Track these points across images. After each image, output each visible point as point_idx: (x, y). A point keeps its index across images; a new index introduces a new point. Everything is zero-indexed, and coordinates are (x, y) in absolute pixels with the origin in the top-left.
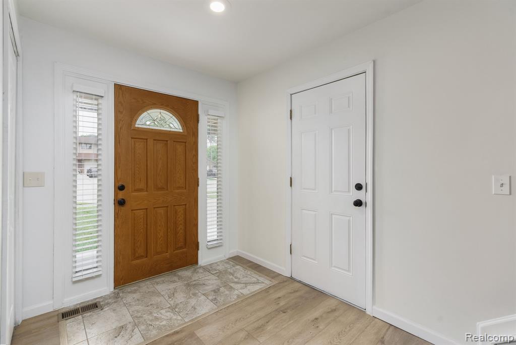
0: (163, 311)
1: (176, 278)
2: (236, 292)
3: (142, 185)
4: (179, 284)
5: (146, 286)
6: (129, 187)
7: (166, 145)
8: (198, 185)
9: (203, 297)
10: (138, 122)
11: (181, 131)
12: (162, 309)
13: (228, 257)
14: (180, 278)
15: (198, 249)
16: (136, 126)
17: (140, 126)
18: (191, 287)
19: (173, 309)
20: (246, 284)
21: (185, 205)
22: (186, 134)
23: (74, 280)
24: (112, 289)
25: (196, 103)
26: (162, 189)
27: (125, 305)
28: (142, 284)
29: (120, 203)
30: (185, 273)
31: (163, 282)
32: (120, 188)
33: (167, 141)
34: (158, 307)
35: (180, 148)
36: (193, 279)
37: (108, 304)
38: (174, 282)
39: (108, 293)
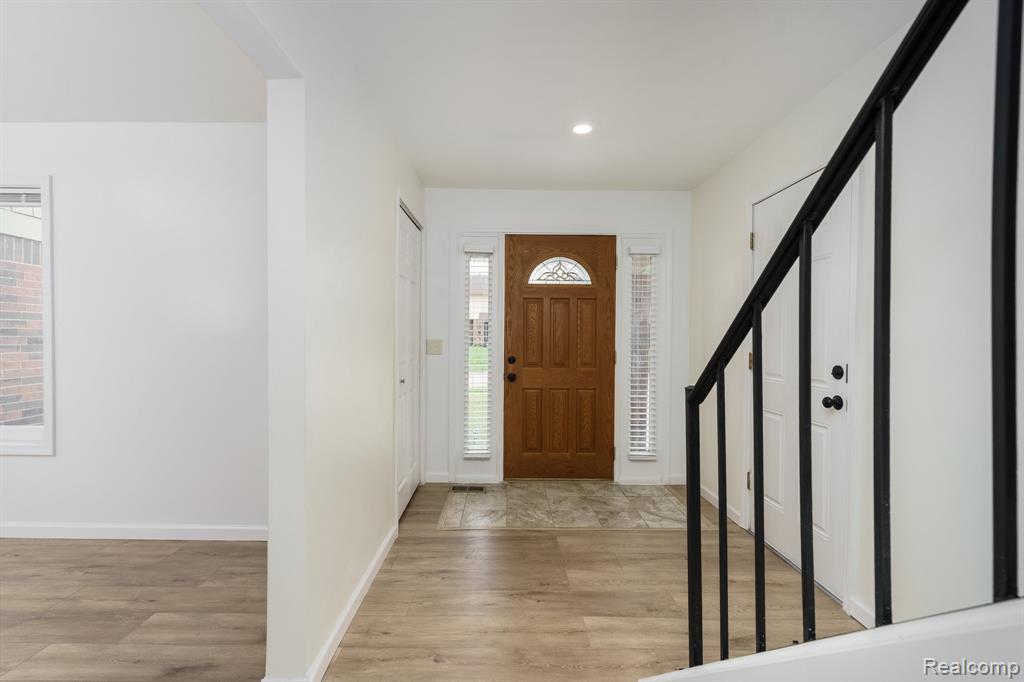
0: (538, 512)
1: (575, 488)
2: (642, 522)
3: (534, 359)
4: (576, 495)
5: (537, 486)
6: (520, 359)
7: (568, 304)
8: (614, 363)
9: (592, 514)
10: (531, 278)
11: (590, 283)
12: (539, 509)
13: (666, 482)
14: (581, 489)
15: (613, 459)
16: (530, 282)
17: (535, 282)
18: (587, 500)
19: (549, 513)
20: (664, 518)
21: (594, 389)
22: (595, 286)
23: (466, 456)
24: (501, 479)
25: (612, 239)
26: (562, 365)
27: (507, 496)
28: (534, 484)
29: (510, 378)
30: (590, 486)
31: (558, 488)
32: (510, 360)
33: (568, 299)
34: (536, 507)
35: (587, 309)
36: (596, 494)
37: (493, 491)
38: (571, 491)
39: (497, 482)
